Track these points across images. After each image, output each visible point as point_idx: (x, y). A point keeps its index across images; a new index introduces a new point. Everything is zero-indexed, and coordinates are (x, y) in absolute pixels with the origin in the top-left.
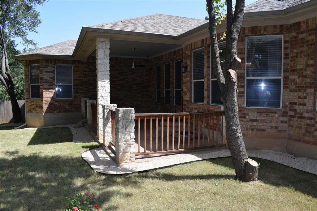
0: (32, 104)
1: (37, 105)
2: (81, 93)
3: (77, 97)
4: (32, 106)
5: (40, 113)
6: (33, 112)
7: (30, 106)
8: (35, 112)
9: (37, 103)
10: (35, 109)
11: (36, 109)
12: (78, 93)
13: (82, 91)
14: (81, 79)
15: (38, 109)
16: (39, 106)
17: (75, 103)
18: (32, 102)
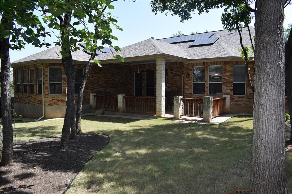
0: (52, 99)
1: (59, 100)
2: (90, 90)
3: (87, 93)
4: (52, 101)
5: (62, 106)
6: (54, 105)
7: (50, 101)
8: (56, 105)
9: (59, 98)
10: (56, 103)
11: (58, 103)
12: (88, 90)
13: (90, 89)
14: (90, 79)
15: (60, 103)
16: (61, 101)
17: (86, 97)
18: (52, 97)
